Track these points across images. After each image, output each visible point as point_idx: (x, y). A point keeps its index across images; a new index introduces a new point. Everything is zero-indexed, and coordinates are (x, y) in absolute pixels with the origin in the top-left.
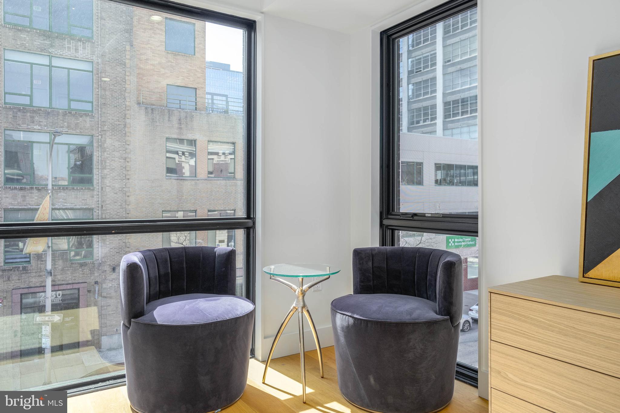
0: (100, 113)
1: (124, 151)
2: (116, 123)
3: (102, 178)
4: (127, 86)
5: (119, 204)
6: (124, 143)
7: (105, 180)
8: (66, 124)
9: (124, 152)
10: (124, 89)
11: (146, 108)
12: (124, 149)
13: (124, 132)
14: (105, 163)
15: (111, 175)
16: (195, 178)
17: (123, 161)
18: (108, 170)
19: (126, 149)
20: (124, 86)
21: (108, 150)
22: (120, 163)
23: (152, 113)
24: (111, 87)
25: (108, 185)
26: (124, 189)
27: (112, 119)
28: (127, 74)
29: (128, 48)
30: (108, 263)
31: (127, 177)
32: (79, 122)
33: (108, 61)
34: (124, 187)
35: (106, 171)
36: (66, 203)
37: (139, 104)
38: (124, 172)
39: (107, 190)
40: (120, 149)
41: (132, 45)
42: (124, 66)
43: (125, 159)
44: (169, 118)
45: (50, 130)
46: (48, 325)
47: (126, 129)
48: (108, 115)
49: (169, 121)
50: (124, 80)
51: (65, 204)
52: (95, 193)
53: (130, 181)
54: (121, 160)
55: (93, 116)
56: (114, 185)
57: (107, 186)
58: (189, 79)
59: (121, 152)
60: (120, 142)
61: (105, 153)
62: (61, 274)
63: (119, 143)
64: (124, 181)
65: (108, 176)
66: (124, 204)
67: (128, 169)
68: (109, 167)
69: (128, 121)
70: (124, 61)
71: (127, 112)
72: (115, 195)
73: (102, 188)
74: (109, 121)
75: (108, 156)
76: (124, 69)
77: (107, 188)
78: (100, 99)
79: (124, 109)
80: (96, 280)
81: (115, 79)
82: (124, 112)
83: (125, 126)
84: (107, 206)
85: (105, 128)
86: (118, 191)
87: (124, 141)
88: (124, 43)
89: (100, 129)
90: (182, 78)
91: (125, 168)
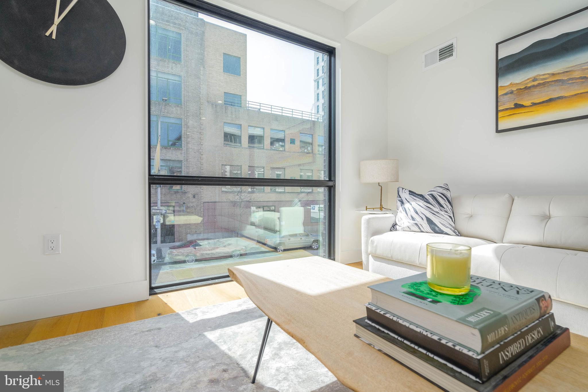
0: (185, 105)
2: (195, 112)
3: (187, 143)
4: (201, 91)
5: (197, 159)
6: (200, 124)
7: (189, 144)
8: (166, 110)
9: (200, 129)
11: (212, 105)
12: (199, 127)
13: (199, 117)
14: (189, 134)
15: (192, 142)
16: (240, 147)
18: (190, 139)
19: (201, 127)
20: (199, 91)
21: (190, 127)
22: (197, 135)
23: (216, 107)
24: (192, 91)
26: (200, 150)
27: (193, 109)
28: (201, 84)
29: (202, 69)
30: (191, 193)
31: (202, 144)
32: (173, 110)
33: (190, 76)
35: (189, 140)
36: (166, 156)
37: (208, 102)
38: (200, 141)
39: (190, 150)
40: (197, 127)
41: (204, 67)
42: (199, 79)
43: (200, 133)
44: (226, 110)
45: (157, 114)
46: (159, 215)
47: (201, 116)
48: (190, 107)
49: (226, 112)
50: (199, 87)
51: (166, 157)
52: (183, 152)
53: (203, 146)
55: (182, 107)
56: (194, 148)
57: (190, 148)
58: (237, 90)
59: (198, 129)
60: (197, 123)
62: (164, 197)
64: (200, 146)
65: (190, 142)
66: (200, 159)
67: (202, 139)
68: (191, 137)
69: (201, 111)
70: (199, 76)
71: (201, 106)
72: (194, 153)
73: (187, 149)
74: (191, 110)
75: (190, 130)
76: (199, 81)
77: (190, 149)
78: (185, 97)
80: (184, 202)
81: (194, 86)
82: (199, 105)
83: (200, 114)
84: (190, 159)
85: (189, 114)
86: (196, 151)
88: (199, 66)
89: (185, 115)
90: (233, 89)
91: (200, 138)
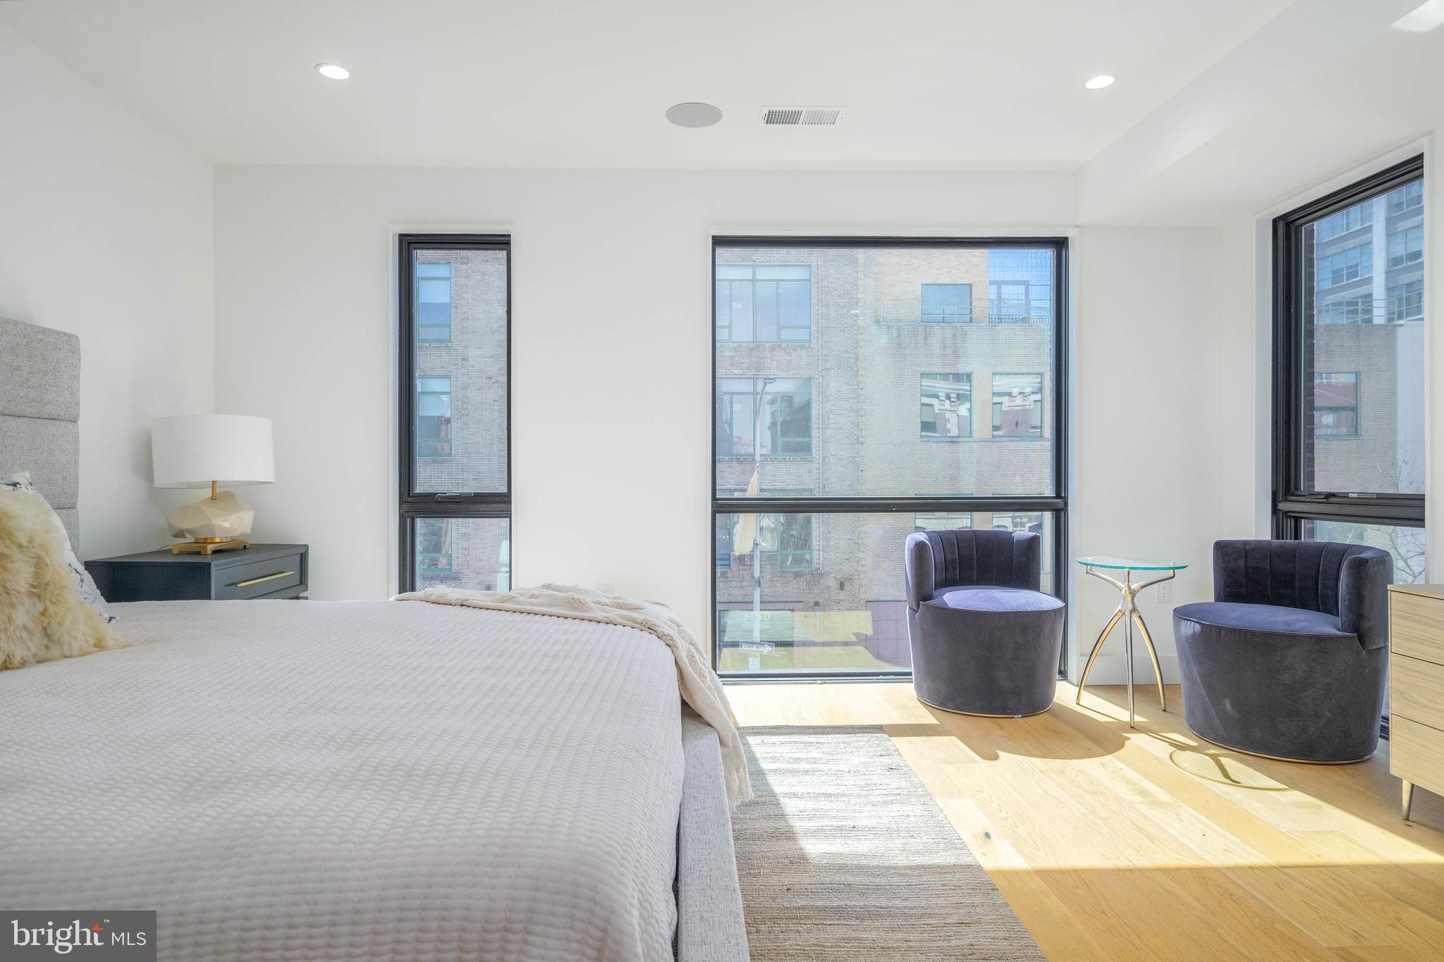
0: (820, 342)
1: (855, 398)
2: (844, 355)
3: (824, 442)
4: (859, 296)
5: (849, 483)
6: (855, 387)
7: (828, 446)
8: (774, 363)
9: (856, 401)
10: (856, 300)
11: (888, 327)
12: (855, 396)
13: (855, 369)
14: (829, 418)
15: (837, 437)
16: (969, 439)
17: (854, 414)
18: (832, 430)
19: (859, 396)
20: (855, 297)
21: (832, 398)
22: (849, 419)
23: (899, 334)
24: (837, 301)
25: (832, 453)
26: (856, 459)
27: (838, 350)
28: (861, 276)
30: (833, 575)
31: (861, 440)
32: (791, 358)
33: (833, 261)
34: (856, 455)
35: (829, 432)
36: (775, 481)
37: (877, 322)
38: (856, 432)
39: (832, 462)
40: (850, 396)
43: (857, 412)
44: (926, 339)
45: (754, 375)
46: (757, 658)
47: (859, 363)
48: (832, 344)
49: (925, 344)
50: (855, 288)
51: (774, 483)
52: (815, 466)
54: (851, 414)
55: (811, 348)
56: (841, 453)
57: (832, 455)
58: (959, 270)
59: (851, 401)
60: (850, 385)
61: (828, 404)
62: (770, 587)
63: (849, 387)
64: (856, 446)
65: (832, 439)
66: (856, 483)
67: (861, 427)
68: (832, 426)
69: (861, 351)
71: (860, 337)
72: (843, 469)
73: (824, 458)
74: (834, 353)
75: (832, 408)
76: (855, 269)
77: (831, 458)
78: (820, 321)
79: (856, 332)
80: (816, 600)
81: (842, 288)
82: (855, 337)
83: (857, 358)
84: (832, 485)
85: (828, 365)
86: (846, 462)
87: (856, 383)
89: (820, 367)
90: (947, 270)
91: (858, 425)
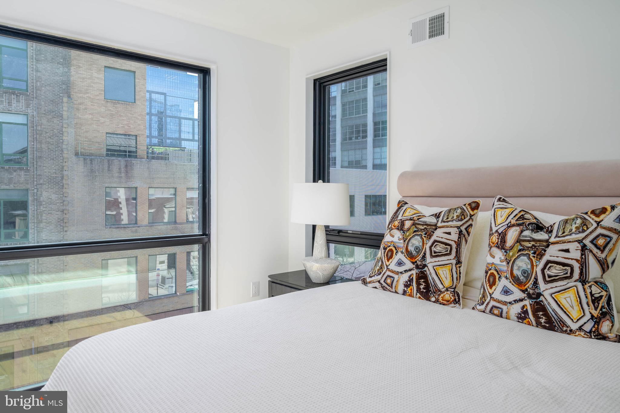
0: (35, 166)
1: (62, 203)
2: (53, 175)
3: (38, 232)
4: (64, 138)
6: (62, 196)
7: (41, 234)
9: (62, 204)
10: (61, 141)
11: (84, 159)
12: (61, 201)
13: (61, 184)
14: (41, 216)
15: (48, 228)
16: (136, 225)
17: (60, 213)
18: (44, 224)
19: (64, 201)
20: (61, 138)
21: (44, 203)
22: (57, 216)
23: (91, 163)
24: (48, 140)
25: (44, 239)
27: (49, 172)
28: (65, 125)
29: (65, 100)
31: (65, 229)
32: (12, 176)
33: (44, 114)
34: (62, 239)
35: (42, 225)
37: (77, 154)
38: (61, 225)
40: (57, 201)
41: (69, 97)
42: (61, 118)
43: (63, 211)
44: (109, 167)
47: (64, 181)
48: (44, 168)
49: (109, 170)
50: (61, 132)
53: (68, 233)
54: (58, 213)
55: (29, 170)
56: (51, 238)
58: (130, 126)
59: (58, 204)
60: (57, 194)
61: (41, 207)
63: (57, 196)
64: (62, 233)
65: (44, 230)
67: (65, 221)
68: (45, 221)
69: (65, 173)
70: (61, 112)
71: (64, 164)
73: (38, 242)
74: (45, 174)
75: (44, 209)
76: (61, 121)
77: (44, 241)
78: (35, 152)
79: (61, 161)
80: (32, 336)
81: (52, 132)
82: (61, 164)
83: (62, 178)
85: (41, 182)
87: (62, 193)
88: (61, 95)
89: (35, 183)
90: (122, 126)
91: (63, 220)
